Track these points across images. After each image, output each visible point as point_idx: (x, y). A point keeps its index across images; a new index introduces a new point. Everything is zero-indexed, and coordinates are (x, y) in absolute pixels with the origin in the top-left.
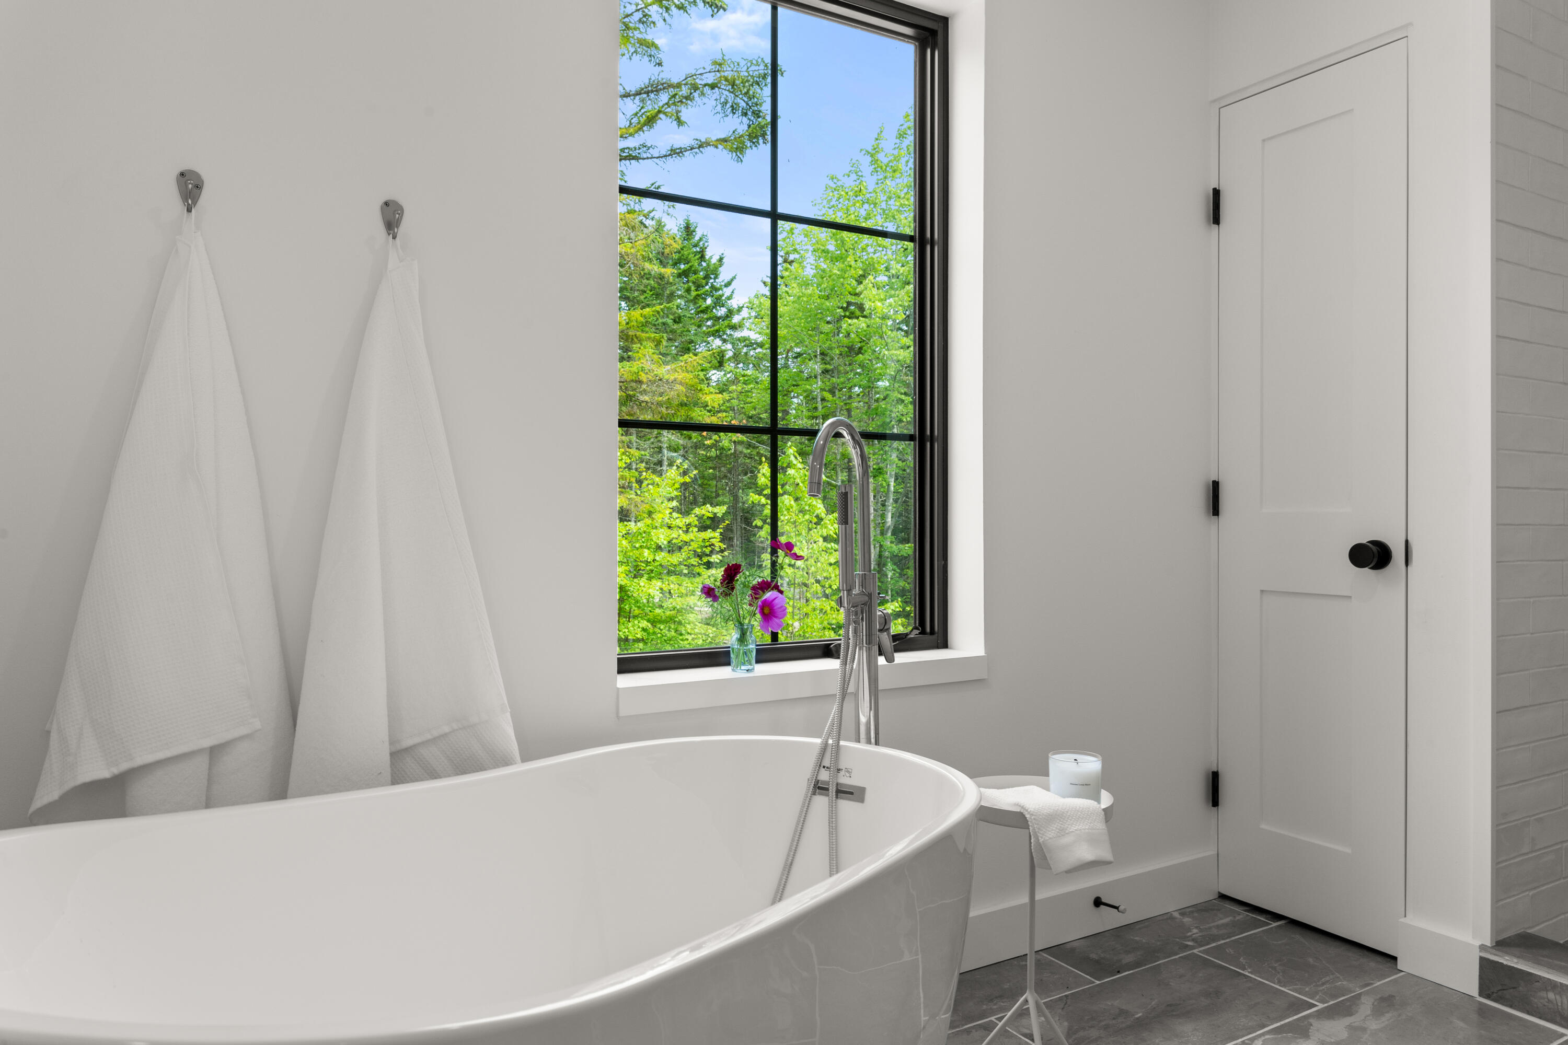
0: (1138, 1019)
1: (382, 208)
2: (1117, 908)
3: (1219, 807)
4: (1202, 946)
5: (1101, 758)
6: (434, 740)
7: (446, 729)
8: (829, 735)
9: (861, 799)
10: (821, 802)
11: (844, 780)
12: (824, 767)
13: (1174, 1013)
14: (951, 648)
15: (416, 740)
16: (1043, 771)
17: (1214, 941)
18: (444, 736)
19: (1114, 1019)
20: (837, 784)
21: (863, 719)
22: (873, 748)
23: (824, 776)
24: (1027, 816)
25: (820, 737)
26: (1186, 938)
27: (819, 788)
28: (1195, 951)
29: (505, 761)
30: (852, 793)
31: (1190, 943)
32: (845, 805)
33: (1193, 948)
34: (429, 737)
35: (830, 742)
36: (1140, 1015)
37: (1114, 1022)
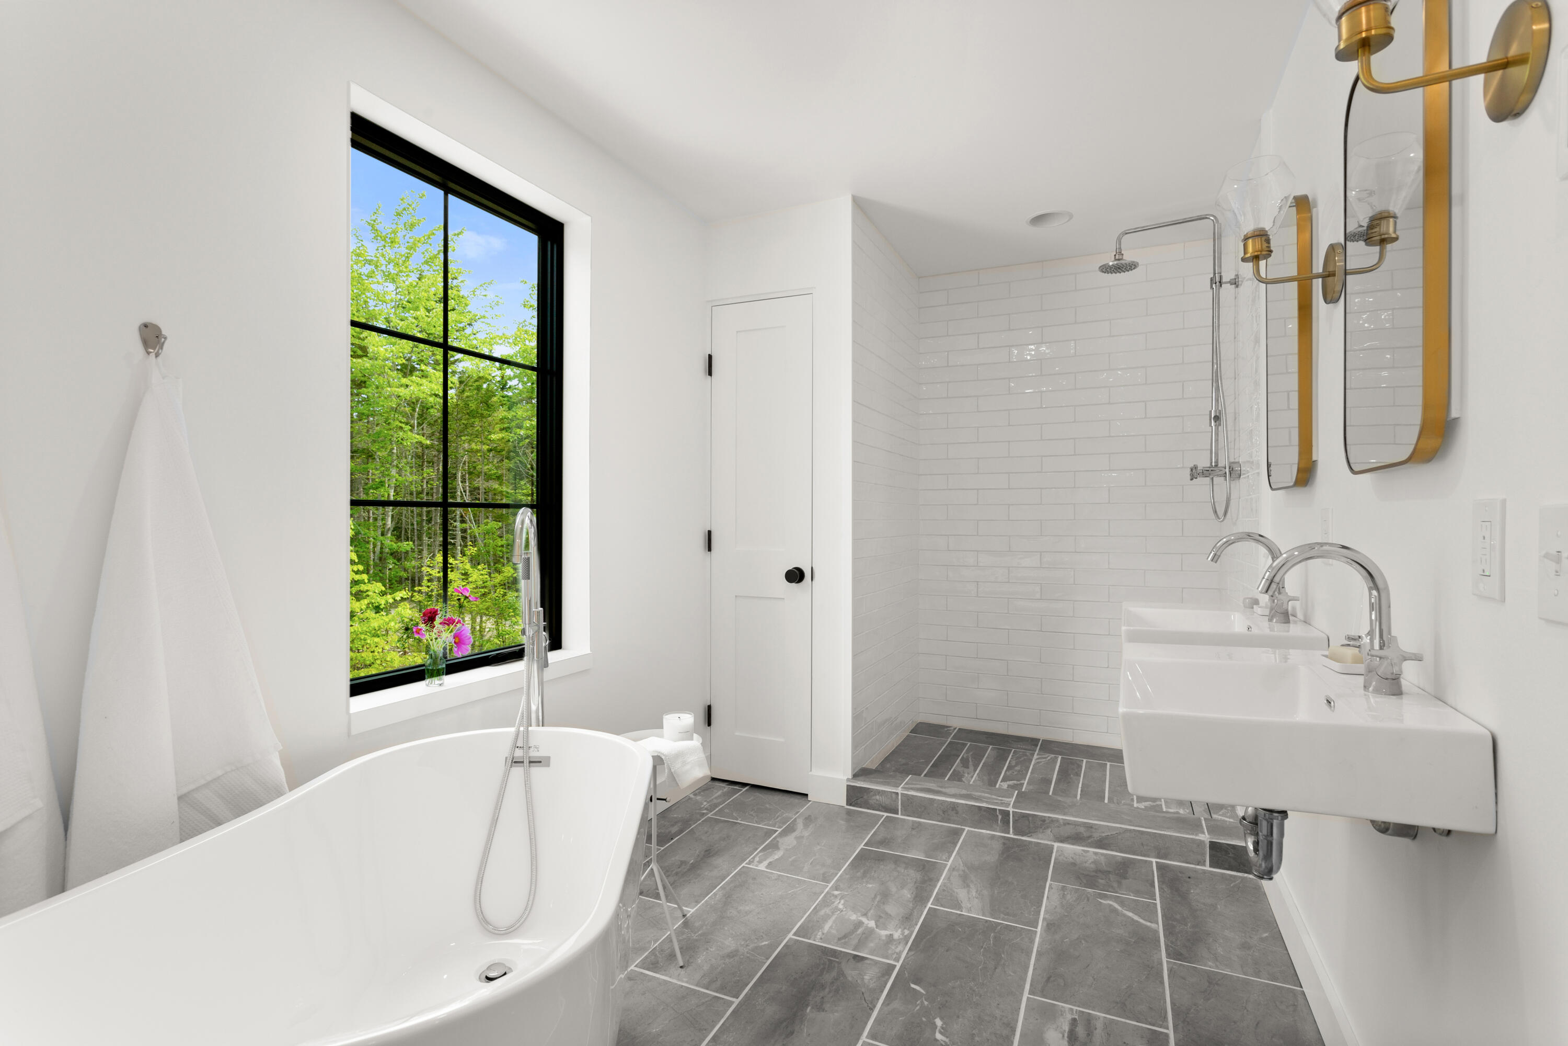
0: (692, 864)
1: (140, 328)
2: (665, 800)
3: (712, 726)
4: (711, 812)
5: (693, 715)
6: (206, 785)
7: (220, 773)
8: (520, 725)
9: (548, 765)
10: (518, 771)
11: (534, 754)
12: (518, 747)
13: (711, 855)
14: (565, 649)
15: (192, 787)
16: (661, 726)
17: (716, 807)
18: (218, 778)
19: (679, 868)
20: (529, 757)
21: (534, 708)
22: (541, 728)
23: (519, 753)
24: (663, 757)
25: (513, 726)
26: (701, 809)
27: (516, 762)
28: (709, 815)
30: (540, 762)
31: (705, 811)
32: (536, 770)
33: (707, 814)
34: (203, 782)
35: (522, 729)
36: (692, 861)
37: (680, 869)
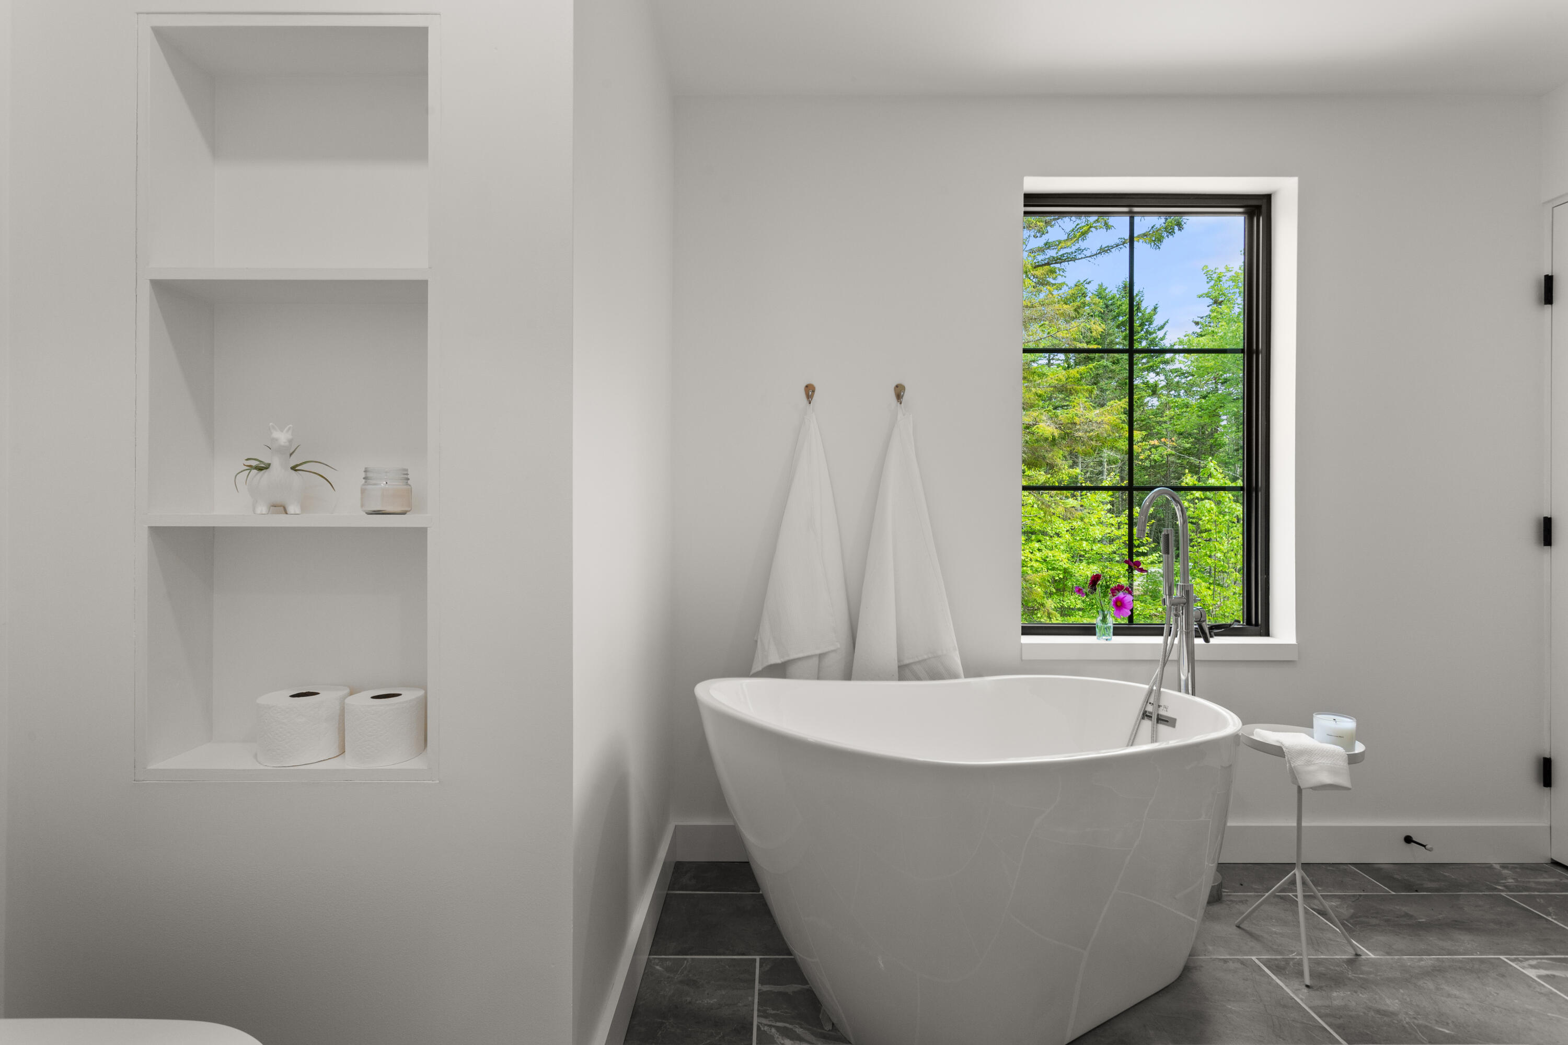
0: (1419, 922)
1: (895, 388)
2: (1424, 846)
3: (1552, 788)
4: (1510, 892)
5: (1355, 720)
6: (919, 662)
7: (926, 657)
8: (1154, 684)
9: (1174, 726)
10: (1147, 724)
11: (1162, 712)
12: (1150, 703)
13: (1457, 927)
14: (1271, 637)
15: (911, 661)
16: (1311, 726)
17: (1526, 891)
18: (925, 660)
19: (1398, 917)
20: (1158, 715)
21: (1183, 677)
22: (1190, 697)
23: (1150, 708)
24: (1284, 749)
25: (1148, 685)
26: (1498, 883)
27: (1146, 715)
28: (1503, 894)
29: (955, 676)
30: (1167, 721)
31: (1500, 888)
32: (1162, 728)
33: (1502, 891)
34: (917, 660)
35: (1155, 688)
36: (1424, 920)
37: (1396, 919)
